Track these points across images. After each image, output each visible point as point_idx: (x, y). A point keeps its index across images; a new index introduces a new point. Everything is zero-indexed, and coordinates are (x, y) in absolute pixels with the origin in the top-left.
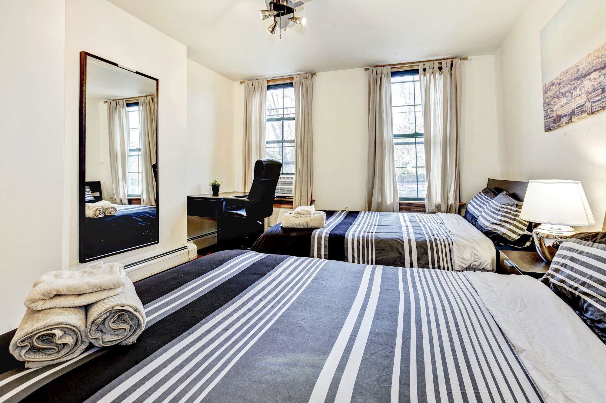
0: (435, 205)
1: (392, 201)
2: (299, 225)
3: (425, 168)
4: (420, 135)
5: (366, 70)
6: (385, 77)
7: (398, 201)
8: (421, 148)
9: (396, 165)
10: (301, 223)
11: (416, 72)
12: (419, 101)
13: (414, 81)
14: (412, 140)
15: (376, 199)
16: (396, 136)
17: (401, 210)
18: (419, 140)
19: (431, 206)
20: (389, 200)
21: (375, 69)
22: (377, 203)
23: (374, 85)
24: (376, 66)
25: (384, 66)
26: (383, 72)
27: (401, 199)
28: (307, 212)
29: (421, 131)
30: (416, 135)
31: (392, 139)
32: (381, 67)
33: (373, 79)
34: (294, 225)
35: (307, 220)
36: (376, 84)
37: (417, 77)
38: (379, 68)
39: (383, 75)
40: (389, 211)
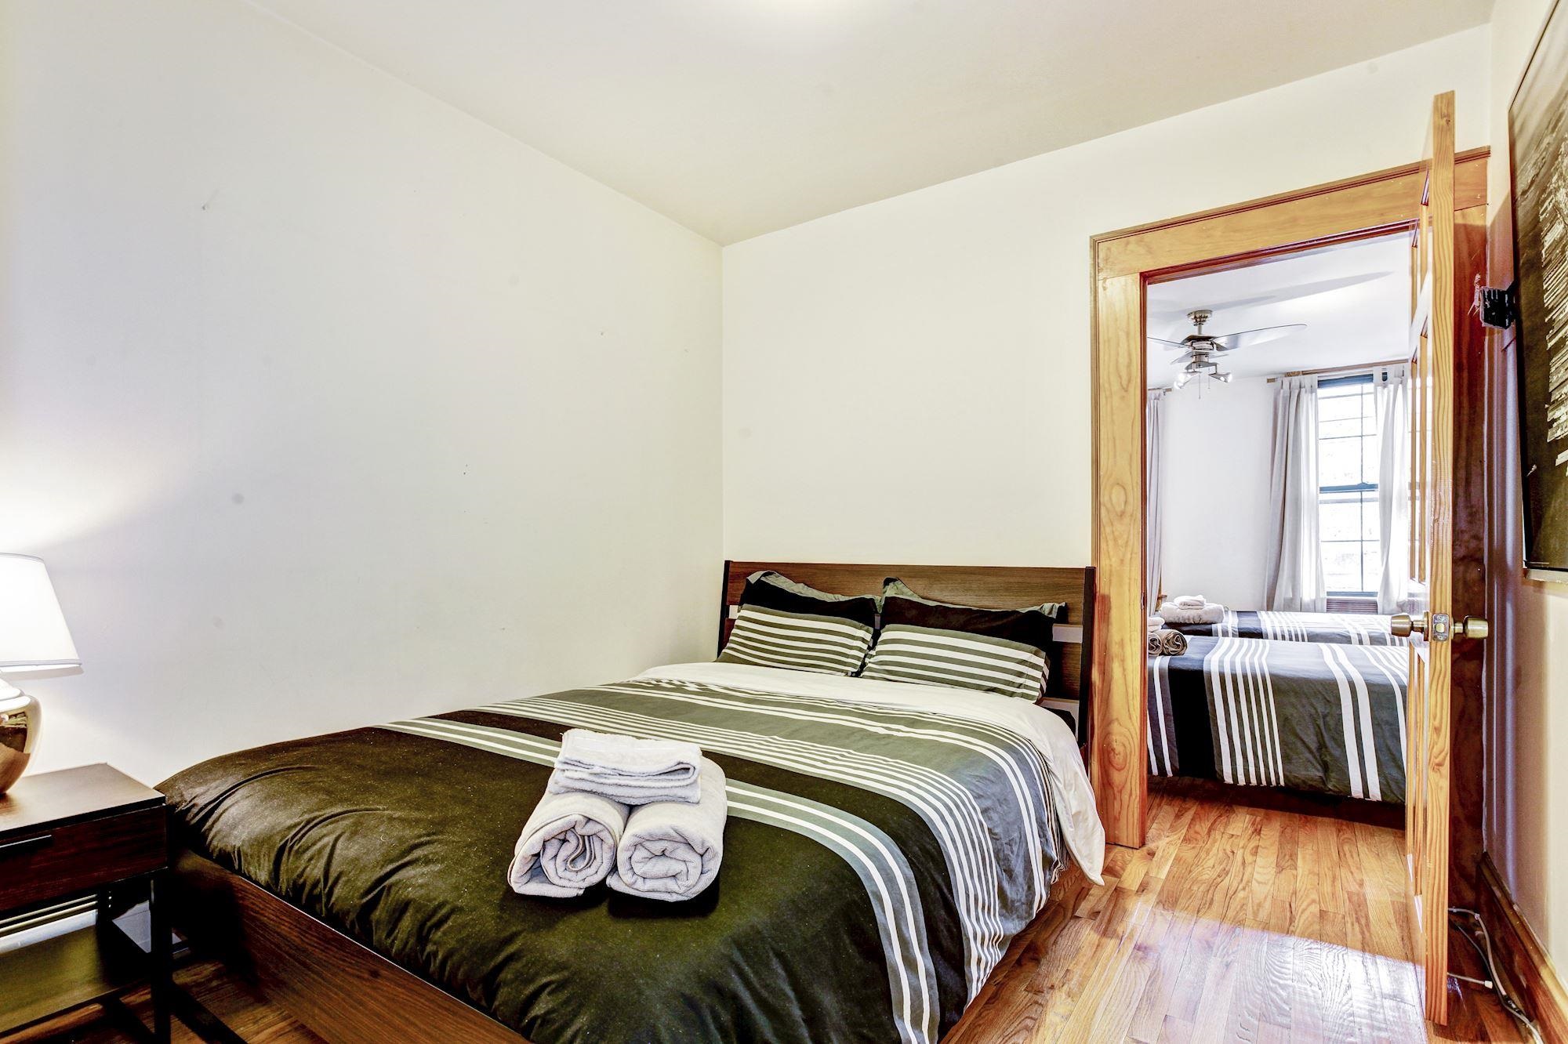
0: (1397, 603)
1: (1313, 597)
2: (1189, 619)
3: (1379, 543)
4: (1372, 487)
5: (1269, 381)
6: (1306, 392)
7: (1324, 596)
8: (1373, 510)
9: (1322, 537)
10: (1191, 617)
11: (1369, 378)
12: (1370, 426)
13: (1362, 394)
14: (1356, 495)
15: (1283, 592)
16: (1323, 490)
17: (1329, 610)
18: (1367, 495)
19: (1389, 605)
20: (1307, 593)
21: (1286, 381)
22: (1284, 600)
23: (1285, 407)
24: (1288, 375)
25: (1304, 373)
26: (1302, 386)
27: (1329, 593)
28: (1198, 603)
29: (1372, 478)
30: (1363, 487)
31: (1317, 494)
32: (1299, 377)
33: (1283, 397)
34: (1181, 619)
35: (1199, 612)
36: (1287, 407)
37: (1369, 387)
38: (1296, 380)
39: (1303, 390)
40: (1308, 611)
